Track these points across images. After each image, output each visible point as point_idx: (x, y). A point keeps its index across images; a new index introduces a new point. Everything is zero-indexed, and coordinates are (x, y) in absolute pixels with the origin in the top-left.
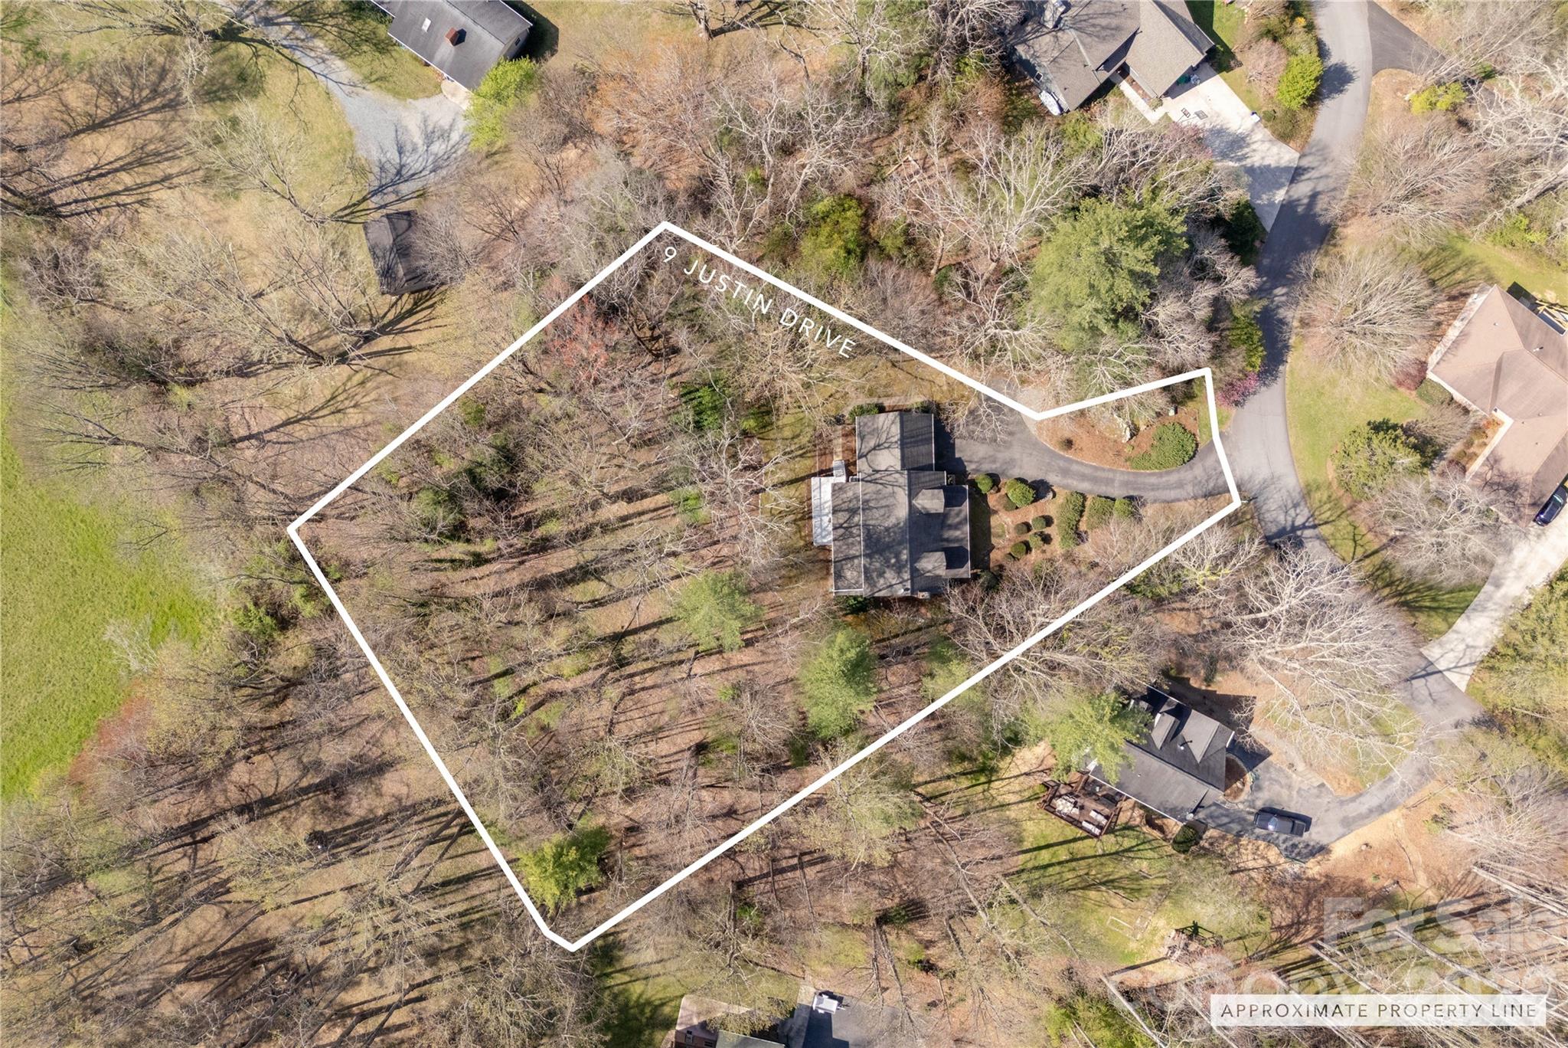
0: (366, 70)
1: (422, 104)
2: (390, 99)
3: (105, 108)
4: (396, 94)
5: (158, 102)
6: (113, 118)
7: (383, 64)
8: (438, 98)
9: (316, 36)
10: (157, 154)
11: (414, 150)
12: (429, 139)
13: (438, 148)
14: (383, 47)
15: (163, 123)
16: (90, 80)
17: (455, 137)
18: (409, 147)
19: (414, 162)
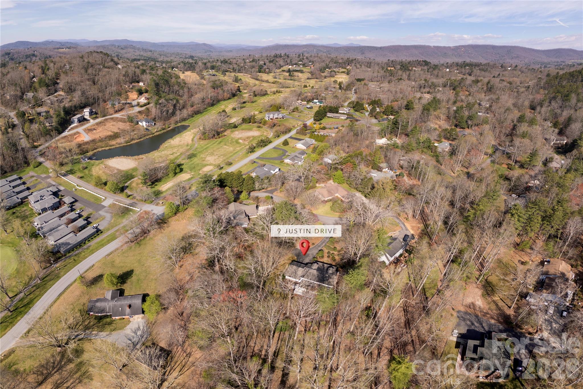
0: (109, 330)
1: (128, 327)
2: (119, 331)
3: (41, 378)
4: (120, 329)
5: (55, 370)
6: (44, 380)
7: (113, 326)
8: (131, 324)
9: (92, 331)
10: (61, 383)
11: (133, 338)
12: (135, 333)
13: (139, 333)
14: (110, 324)
15: (60, 374)
16: (34, 373)
17: (141, 328)
18: (132, 338)
19: (135, 339)
